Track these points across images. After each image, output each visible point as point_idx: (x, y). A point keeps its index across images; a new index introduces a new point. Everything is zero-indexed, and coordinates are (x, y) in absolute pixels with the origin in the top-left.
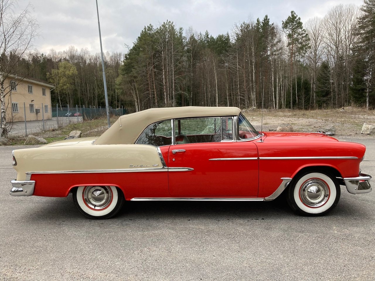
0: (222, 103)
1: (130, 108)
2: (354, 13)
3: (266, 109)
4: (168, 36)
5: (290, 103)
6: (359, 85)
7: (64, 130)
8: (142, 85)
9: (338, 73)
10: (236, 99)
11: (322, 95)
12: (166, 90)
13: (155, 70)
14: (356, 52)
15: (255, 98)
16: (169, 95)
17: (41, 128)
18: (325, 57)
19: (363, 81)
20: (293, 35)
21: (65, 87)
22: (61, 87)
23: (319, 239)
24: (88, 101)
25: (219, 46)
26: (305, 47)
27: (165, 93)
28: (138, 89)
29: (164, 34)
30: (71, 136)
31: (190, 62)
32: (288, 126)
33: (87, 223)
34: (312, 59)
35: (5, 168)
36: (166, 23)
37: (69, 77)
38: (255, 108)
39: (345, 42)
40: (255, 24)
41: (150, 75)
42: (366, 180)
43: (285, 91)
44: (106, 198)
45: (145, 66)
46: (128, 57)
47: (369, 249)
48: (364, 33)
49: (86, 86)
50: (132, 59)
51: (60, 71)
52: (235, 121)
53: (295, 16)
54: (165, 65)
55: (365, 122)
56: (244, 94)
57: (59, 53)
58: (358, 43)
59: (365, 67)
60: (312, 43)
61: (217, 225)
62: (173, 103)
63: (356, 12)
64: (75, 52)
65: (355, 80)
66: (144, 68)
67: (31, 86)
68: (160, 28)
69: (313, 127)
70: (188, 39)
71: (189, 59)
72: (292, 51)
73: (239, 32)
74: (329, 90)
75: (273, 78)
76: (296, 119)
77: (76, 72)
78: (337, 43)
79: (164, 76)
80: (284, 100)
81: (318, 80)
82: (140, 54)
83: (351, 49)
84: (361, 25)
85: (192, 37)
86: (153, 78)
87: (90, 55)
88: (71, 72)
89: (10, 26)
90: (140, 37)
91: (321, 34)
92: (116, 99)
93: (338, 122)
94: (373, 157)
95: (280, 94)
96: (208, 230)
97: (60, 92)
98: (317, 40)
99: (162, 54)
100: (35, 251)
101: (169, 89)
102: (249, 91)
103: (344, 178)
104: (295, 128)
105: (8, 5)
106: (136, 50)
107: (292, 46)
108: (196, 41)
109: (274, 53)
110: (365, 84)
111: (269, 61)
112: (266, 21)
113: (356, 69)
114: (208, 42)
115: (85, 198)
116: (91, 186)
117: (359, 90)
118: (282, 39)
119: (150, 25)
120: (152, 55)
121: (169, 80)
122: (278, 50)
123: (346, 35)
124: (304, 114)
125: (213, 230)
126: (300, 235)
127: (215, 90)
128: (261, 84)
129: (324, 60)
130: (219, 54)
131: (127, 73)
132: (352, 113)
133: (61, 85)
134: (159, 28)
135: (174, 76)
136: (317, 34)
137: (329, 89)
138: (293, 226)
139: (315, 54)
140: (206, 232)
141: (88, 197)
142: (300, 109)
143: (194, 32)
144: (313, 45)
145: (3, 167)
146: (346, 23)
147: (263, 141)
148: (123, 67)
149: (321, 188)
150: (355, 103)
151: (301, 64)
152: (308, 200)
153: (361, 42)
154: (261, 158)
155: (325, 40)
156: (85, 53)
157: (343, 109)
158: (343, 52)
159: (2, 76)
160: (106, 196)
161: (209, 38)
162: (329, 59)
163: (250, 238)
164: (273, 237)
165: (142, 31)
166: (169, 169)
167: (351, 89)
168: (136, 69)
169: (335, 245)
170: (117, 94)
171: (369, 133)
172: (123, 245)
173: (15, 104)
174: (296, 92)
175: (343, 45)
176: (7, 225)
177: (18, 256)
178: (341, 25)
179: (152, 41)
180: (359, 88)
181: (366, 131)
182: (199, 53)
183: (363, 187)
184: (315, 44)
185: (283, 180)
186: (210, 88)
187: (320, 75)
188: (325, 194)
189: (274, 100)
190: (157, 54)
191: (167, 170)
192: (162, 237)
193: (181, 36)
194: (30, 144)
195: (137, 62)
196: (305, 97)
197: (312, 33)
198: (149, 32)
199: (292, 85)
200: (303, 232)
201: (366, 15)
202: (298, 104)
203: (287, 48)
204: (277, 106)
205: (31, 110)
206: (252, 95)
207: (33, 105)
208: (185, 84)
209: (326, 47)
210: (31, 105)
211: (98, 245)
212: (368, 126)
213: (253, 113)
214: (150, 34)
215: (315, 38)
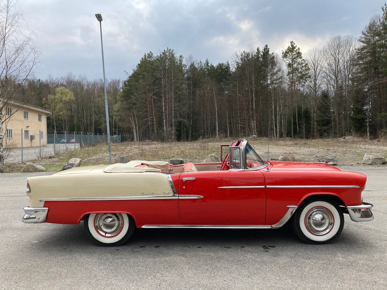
0: (223, 131)
1: (127, 135)
2: (352, 44)
3: (266, 138)
4: (168, 64)
5: (291, 131)
6: (359, 114)
7: (61, 157)
8: (141, 112)
9: (338, 103)
10: (236, 127)
11: (322, 124)
12: (166, 117)
13: (155, 97)
14: (355, 82)
15: (255, 127)
16: (169, 122)
17: (38, 155)
18: (325, 86)
19: (363, 111)
20: (293, 65)
21: (61, 113)
22: (57, 112)
23: (325, 265)
24: (84, 128)
25: (219, 74)
26: (305, 76)
27: (164, 121)
28: (137, 116)
29: (164, 61)
30: (70, 164)
31: (190, 90)
32: (291, 156)
33: (98, 251)
34: (312, 88)
35: (7, 196)
36: (166, 51)
37: (65, 103)
38: (256, 136)
39: (344, 72)
40: (255, 53)
41: (150, 102)
42: (368, 209)
43: (285, 120)
44: (117, 225)
45: (144, 93)
46: (127, 83)
47: (372, 274)
48: (363, 64)
49: (83, 112)
50: (131, 86)
51: (57, 97)
52: (243, 151)
53: (295, 46)
54: (165, 92)
55: (366, 152)
56: (245, 122)
57: (56, 79)
58: (357, 73)
59: (364, 97)
60: (311, 72)
61: (226, 252)
62: (172, 130)
63: (354, 43)
64: (73, 77)
65: (355, 110)
66: (144, 95)
67: (27, 112)
68: (161, 55)
69: (315, 157)
70: (188, 67)
71: (189, 87)
72: (292, 80)
73: (240, 61)
74: (330, 120)
75: (273, 106)
76: (297, 148)
77: (73, 98)
78: (336, 73)
79: (163, 103)
80: (285, 128)
81: (318, 109)
82: (140, 81)
83: (350, 79)
84: (359, 56)
85: (192, 65)
86: (152, 105)
87: (88, 81)
88: (68, 97)
89: (13, 52)
90: (140, 64)
91: (320, 63)
92: (114, 125)
93: (340, 152)
94: (375, 187)
95: (281, 123)
96: (218, 257)
97: (55, 118)
98: (316, 70)
99: (162, 81)
100: (50, 276)
101: (169, 116)
102: (249, 120)
103: (348, 207)
104: (297, 157)
105: (11, 32)
106: (135, 77)
107: (292, 75)
108: (196, 69)
109: (275, 82)
110: (365, 114)
111: (269, 89)
112: (266, 50)
113: (356, 98)
114: (208, 70)
115: (96, 225)
116: (103, 213)
117: (359, 120)
118: (282, 68)
119: (150, 52)
120: (152, 82)
121: (169, 108)
122: (277, 79)
123: (344, 66)
124: (305, 144)
125: (223, 257)
126: (307, 261)
127: (215, 118)
128: (261, 112)
129: (323, 89)
130: (219, 83)
131: (126, 100)
132: (353, 142)
133: (57, 110)
134: (159, 55)
135: (174, 103)
136: (316, 64)
137: (330, 118)
138: (300, 253)
139: (315, 83)
140: (216, 259)
141: (99, 224)
142: (301, 138)
143: (194, 60)
144: (313, 74)
145: (4, 195)
146: (345, 53)
147: (269, 170)
148: (122, 94)
149: (326, 216)
150: (356, 132)
151: (302, 93)
152: (313, 228)
153: (359, 73)
154: (268, 186)
155: (324, 69)
156: (83, 79)
157: (344, 138)
158: (342, 82)
159: (2, 102)
160: (117, 223)
161: (209, 66)
162: (329, 89)
163: (259, 264)
164: (280, 264)
165: (142, 58)
166: (180, 196)
167: (352, 118)
168: (135, 96)
169: (341, 271)
170: (115, 120)
171: (370, 163)
172: (136, 271)
173: (9, 130)
174: (297, 121)
175: (342, 75)
176: (18, 252)
177: (34, 281)
178: (339, 55)
179: (152, 68)
180: (360, 118)
181: (367, 161)
182: (199, 81)
183: (365, 215)
184: (315, 74)
185: (289, 208)
186: (210, 116)
187: (320, 104)
188: (330, 222)
189: (275, 129)
190: (157, 81)
191: (177, 198)
192: (173, 263)
193: (181, 64)
194: (28, 172)
195: (137, 89)
196: (306, 126)
197: (312, 63)
198: (149, 59)
199: (292, 114)
200: (309, 259)
201: (364, 46)
202: (299, 134)
203: (287, 77)
204: (278, 135)
205: (26, 136)
206: (252, 123)
207: (28, 131)
208: (185, 111)
209: (326, 76)
210: (26, 131)
211: (112, 271)
212: (370, 156)
213: (254, 141)
214: (149, 61)
215: (315, 68)
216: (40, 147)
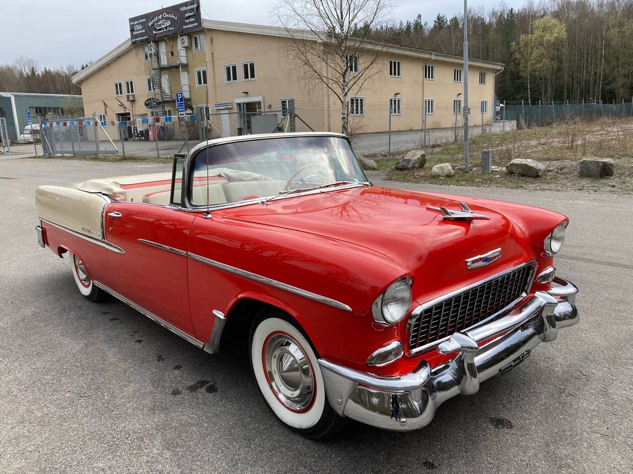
21: (539, 65)
22: (533, 65)
37: (549, 46)
51: (535, 36)
67: (460, 71)
97: (530, 75)
103: (320, 360)
166: (107, 243)
173: (429, 101)
185: (215, 316)
191: (105, 246)
205: (457, 109)
210: (457, 102)
216: (483, 125)
